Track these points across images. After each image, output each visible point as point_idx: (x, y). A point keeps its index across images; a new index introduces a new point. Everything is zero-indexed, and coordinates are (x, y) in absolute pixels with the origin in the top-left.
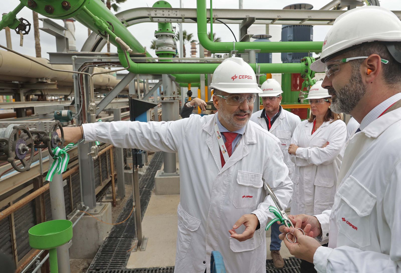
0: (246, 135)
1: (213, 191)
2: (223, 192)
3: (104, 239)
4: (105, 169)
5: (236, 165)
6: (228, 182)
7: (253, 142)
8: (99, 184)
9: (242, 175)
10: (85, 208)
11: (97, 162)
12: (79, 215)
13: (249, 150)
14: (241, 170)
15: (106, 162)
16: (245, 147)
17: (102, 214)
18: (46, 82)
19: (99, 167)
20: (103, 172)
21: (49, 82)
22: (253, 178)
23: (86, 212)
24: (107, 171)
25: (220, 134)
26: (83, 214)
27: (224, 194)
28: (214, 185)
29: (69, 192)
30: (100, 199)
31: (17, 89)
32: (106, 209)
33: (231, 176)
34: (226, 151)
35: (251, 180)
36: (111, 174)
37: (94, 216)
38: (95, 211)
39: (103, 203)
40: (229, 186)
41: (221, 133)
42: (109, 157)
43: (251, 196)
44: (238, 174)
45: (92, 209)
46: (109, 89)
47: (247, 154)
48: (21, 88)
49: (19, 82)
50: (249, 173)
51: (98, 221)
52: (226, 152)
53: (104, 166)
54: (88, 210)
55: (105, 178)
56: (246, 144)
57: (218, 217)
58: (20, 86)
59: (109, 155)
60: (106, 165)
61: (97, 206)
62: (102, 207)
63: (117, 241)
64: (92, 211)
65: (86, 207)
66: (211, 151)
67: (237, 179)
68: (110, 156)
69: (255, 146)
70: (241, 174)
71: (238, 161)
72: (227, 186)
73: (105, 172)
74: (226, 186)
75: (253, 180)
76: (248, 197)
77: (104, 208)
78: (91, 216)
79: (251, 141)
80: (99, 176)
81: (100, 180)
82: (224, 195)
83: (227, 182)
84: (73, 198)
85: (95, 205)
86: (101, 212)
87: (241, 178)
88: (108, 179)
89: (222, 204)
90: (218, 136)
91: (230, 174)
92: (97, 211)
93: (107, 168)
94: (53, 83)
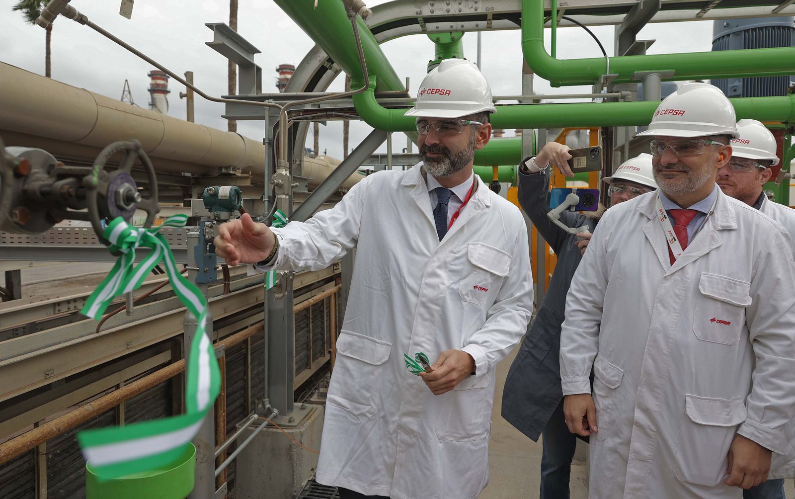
0: (716, 214)
1: (655, 305)
2: (674, 309)
3: (304, 484)
4: (319, 336)
5: (698, 263)
6: (683, 290)
7: (730, 227)
8: (307, 365)
9: (710, 279)
10: (270, 411)
11: (306, 320)
12: (256, 424)
13: (721, 239)
14: (708, 271)
15: (323, 323)
16: (715, 234)
17: (302, 429)
18: (234, 174)
19: (308, 332)
20: (314, 342)
21: (239, 175)
22: (731, 288)
23: (271, 420)
24: (323, 340)
25: (666, 214)
26: (265, 423)
27: (675, 312)
28: (657, 296)
29: (245, 375)
30: (307, 396)
31: (187, 186)
32: (312, 418)
33: (689, 281)
34: (676, 238)
35: (727, 291)
36: (331, 348)
37: (286, 431)
38: (290, 421)
39: (307, 405)
40: (686, 297)
41: (667, 211)
42: (328, 314)
43: (727, 320)
44: (702, 277)
45: (285, 414)
46: (341, 193)
47: (718, 246)
48: (194, 184)
49: (192, 175)
50: (722, 277)
51: (293, 442)
52: (675, 240)
53: (319, 330)
54: (275, 417)
55: (319, 355)
56: (715, 229)
57: (666, 353)
58: (193, 182)
59: (328, 310)
60: (323, 329)
61: (294, 410)
62: (305, 412)
63: (329, 492)
64: (284, 420)
65: (272, 409)
66: (649, 239)
67: (700, 287)
68: (329, 312)
69: (733, 234)
70: (708, 277)
71: (701, 255)
72: (681, 297)
73: (319, 343)
74: (679, 298)
75: (731, 291)
76: (721, 322)
77: (307, 416)
78: (279, 431)
79: (725, 224)
80: (308, 348)
81: (308, 357)
82: (677, 314)
83: (683, 292)
84: (252, 387)
85: (290, 408)
86: (301, 424)
87: (706, 284)
88: (324, 356)
89: (673, 329)
90: (661, 216)
91: (686, 278)
92: (294, 421)
93: (323, 335)
94: (246, 175)
